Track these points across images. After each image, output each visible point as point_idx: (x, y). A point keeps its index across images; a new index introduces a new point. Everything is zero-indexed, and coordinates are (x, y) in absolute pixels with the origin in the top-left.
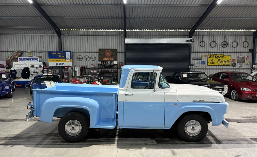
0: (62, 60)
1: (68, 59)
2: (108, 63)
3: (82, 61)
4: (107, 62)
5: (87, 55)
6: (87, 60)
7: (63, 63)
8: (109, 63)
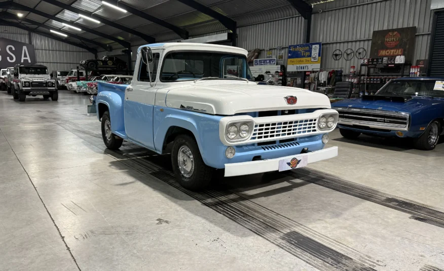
0: (306, 61)
1: (314, 58)
2: (382, 61)
3: (340, 60)
4: (380, 60)
5: (349, 47)
6: (349, 58)
7: (307, 65)
8: (384, 61)
